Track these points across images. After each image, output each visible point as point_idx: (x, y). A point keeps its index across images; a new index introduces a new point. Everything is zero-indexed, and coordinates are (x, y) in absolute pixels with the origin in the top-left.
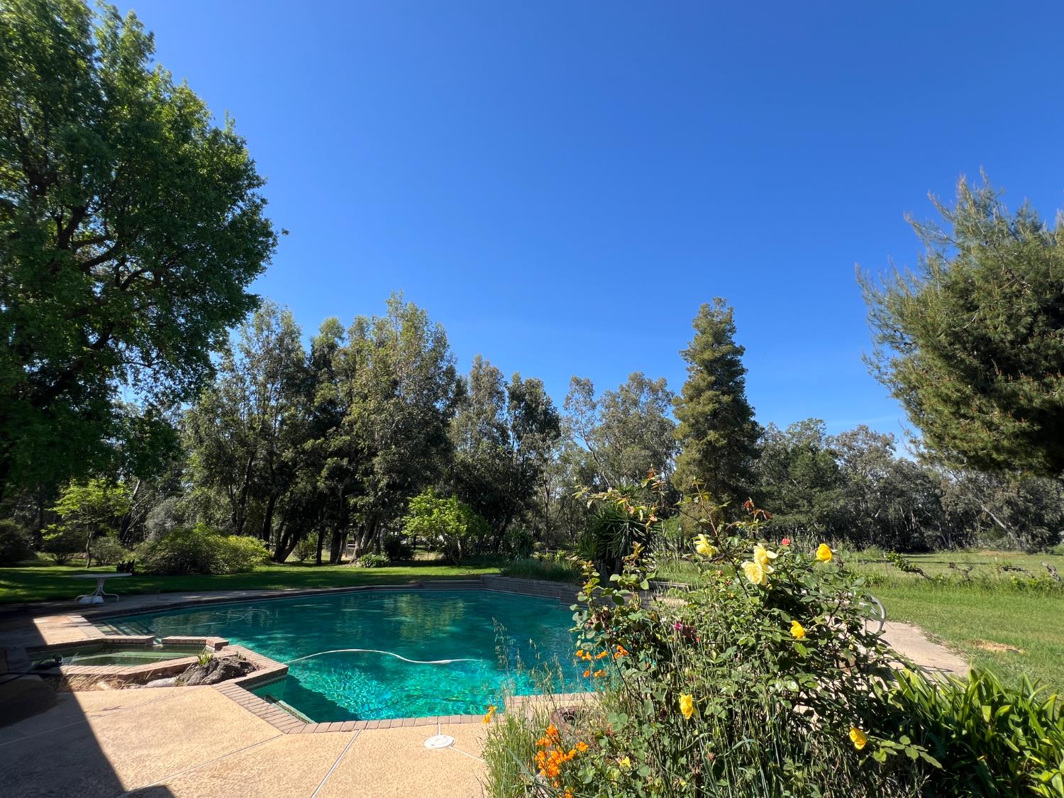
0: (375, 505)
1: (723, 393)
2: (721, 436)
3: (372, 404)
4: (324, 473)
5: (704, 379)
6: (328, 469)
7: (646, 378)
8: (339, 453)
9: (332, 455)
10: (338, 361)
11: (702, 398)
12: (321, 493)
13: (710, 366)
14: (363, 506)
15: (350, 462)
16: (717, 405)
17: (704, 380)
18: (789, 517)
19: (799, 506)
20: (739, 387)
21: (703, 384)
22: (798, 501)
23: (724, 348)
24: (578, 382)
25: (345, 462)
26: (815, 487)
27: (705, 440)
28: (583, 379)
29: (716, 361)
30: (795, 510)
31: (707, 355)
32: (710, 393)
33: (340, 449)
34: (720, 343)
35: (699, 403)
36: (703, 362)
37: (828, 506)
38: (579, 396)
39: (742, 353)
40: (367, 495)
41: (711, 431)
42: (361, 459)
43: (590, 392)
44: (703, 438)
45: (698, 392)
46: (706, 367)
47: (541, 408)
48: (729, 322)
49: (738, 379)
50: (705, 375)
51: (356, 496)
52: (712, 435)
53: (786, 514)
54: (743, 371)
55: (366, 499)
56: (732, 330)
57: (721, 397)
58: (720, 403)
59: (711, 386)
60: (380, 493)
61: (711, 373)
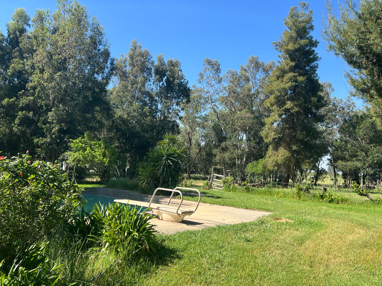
0: (51, 144)
1: (300, 75)
2: (295, 105)
3: (46, 75)
4: (17, 121)
5: (288, 63)
6: (19, 119)
7: (260, 61)
8: (27, 108)
9: (22, 109)
10: (24, 43)
11: (285, 78)
12: (15, 134)
13: (292, 55)
14: (43, 144)
15: (34, 115)
16: (294, 84)
17: (287, 65)
18: (349, 163)
19: (358, 155)
20: (314, 69)
21: (287, 68)
22: (357, 152)
23: (303, 42)
24: (209, 62)
25: (31, 114)
26: (372, 144)
27: (283, 108)
28: (213, 61)
29: (296, 50)
30: (355, 159)
31: (291, 47)
32: (291, 74)
33: (27, 105)
34: (301, 38)
35: (283, 81)
36: (287, 51)
37: (378, 157)
38: (210, 73)
39: (317, 46)
40: (46, 137)
41: (289, 102)
42: (42, 113)
43: (218, 70)
44: (283, 106)
45: (283, 72)
46: (290, 55)
47: (177, 81)
48: (309, 21)
49: (312, 65)
50: (289, 61)
51: (38, 137)
52: (289, 104)
53: (348, 161)
54: (315, 59)
55: (45, 140)
56: (312, 28)
57: (298, 78)
58: (296, 81)
59: (293, 69)
60: (54, 136)
61: (292, 59)
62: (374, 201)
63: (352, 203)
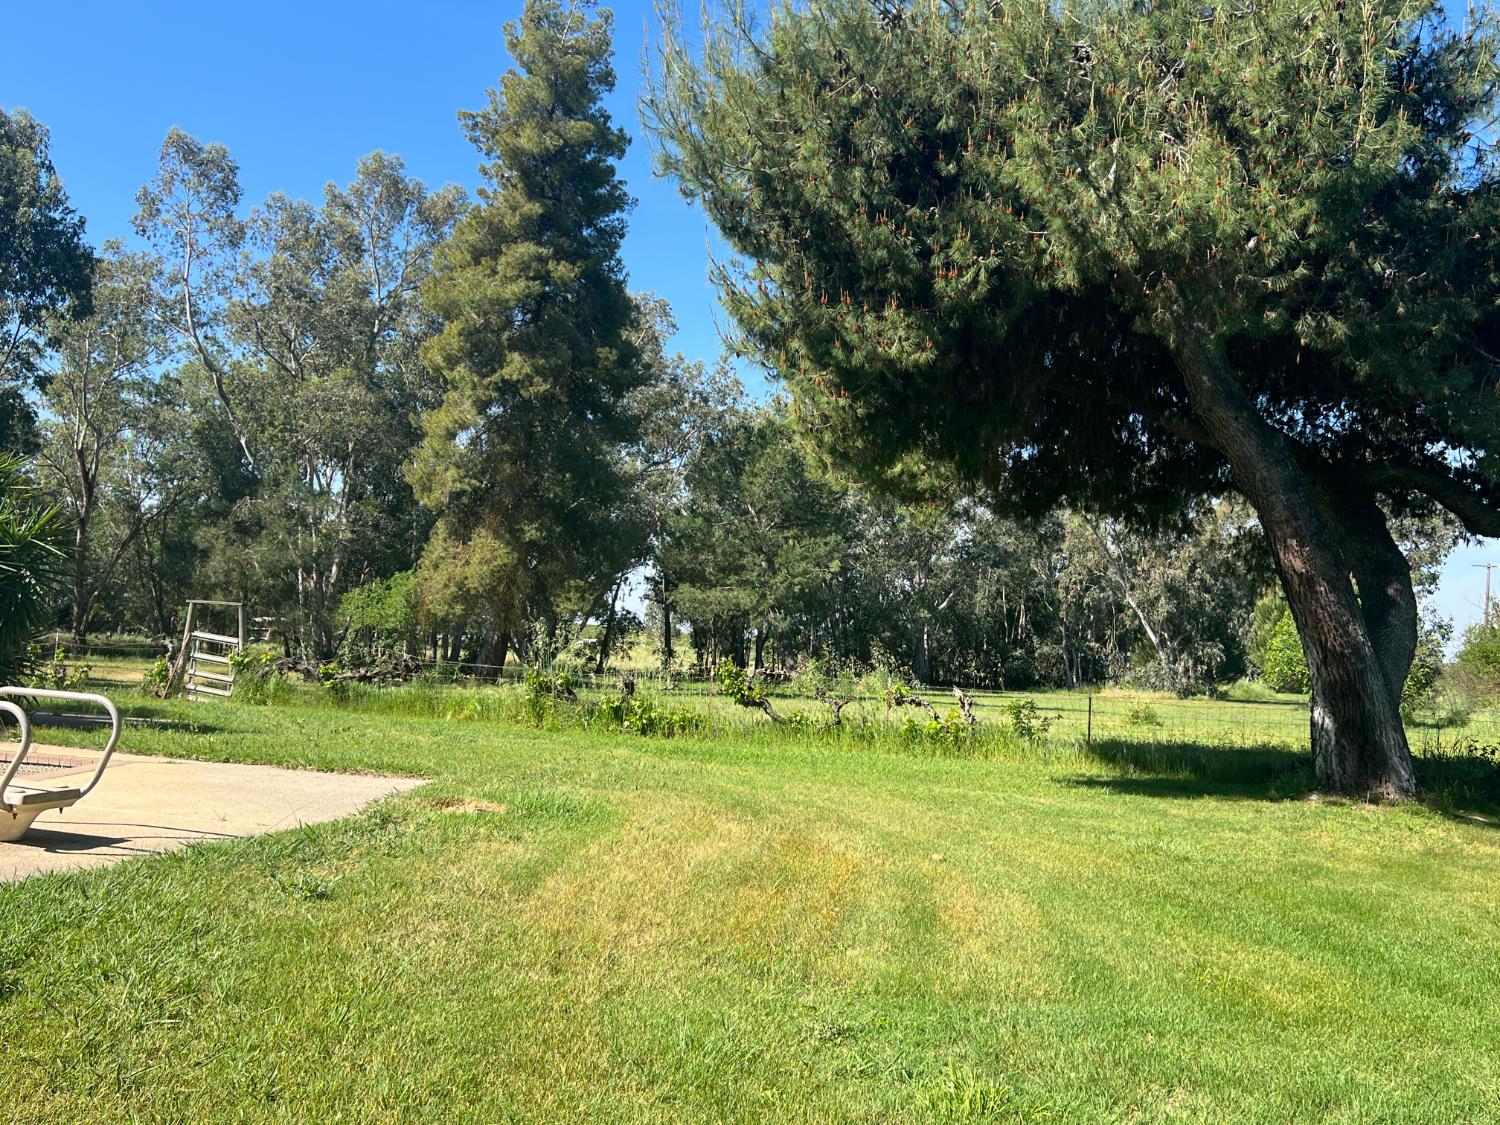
1: (560, 255)
2: (538, 371)
5: (517, 205)
7: (411, 177)
11: (503, 259)
13: (532, 172)
16: (536, 286)
17: (514, 209)
18: (715, 594)
19: (743, 567)
20: (611, 239)
21: (511, 221)
22: (742, 554)
23: (575, 128)
26: (788, 528)
27: (495, 377)
28: (207, 147)
29: (549, 158)
30: (733, 578)
31: (528, 140)
32: (525, 249)
34: (569, 113)
35: (494, 272)
36: (515, 156)
37: (805, 572)
38: (189, 198)
39: (623, 152)
41: (516, 356)
43: (227, 191)
44: (494, 371)
45: (497, 238)
46: (526, 175)
48: (598, 52)
49: (604, 222)
50: (519, 196)
52: (516, 366)
53: (713, 586)
54: (616, 202)
56: (607, 79)
57: (551, 266)
58: (545, 278)
59: (534, 230)
61: (534, 192)
62: (782, 722)
63: (717, 733)
